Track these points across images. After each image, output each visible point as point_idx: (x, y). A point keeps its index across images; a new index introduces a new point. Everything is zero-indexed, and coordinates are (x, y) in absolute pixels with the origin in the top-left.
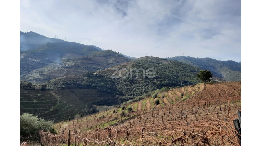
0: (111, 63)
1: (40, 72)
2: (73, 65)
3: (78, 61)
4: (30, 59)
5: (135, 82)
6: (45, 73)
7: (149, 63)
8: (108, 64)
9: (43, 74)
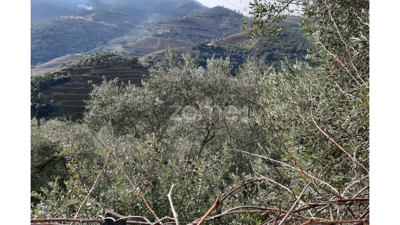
0: (225, 27)
1: (121, 43)
2: (169, 31)
3: (175, 26)
4: (102, 22)
5: (276, 57)
6: (130, 44)
7: (291, 27)
8: (221, 30)
9: (128, 47)
